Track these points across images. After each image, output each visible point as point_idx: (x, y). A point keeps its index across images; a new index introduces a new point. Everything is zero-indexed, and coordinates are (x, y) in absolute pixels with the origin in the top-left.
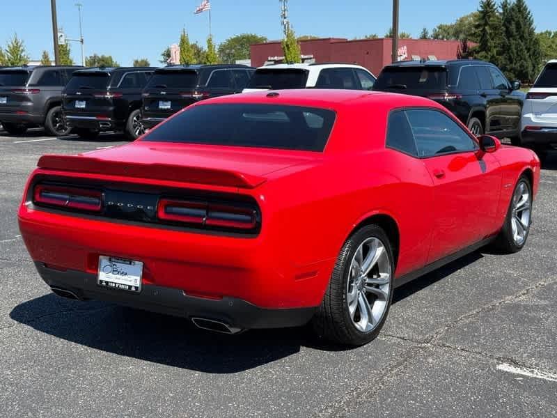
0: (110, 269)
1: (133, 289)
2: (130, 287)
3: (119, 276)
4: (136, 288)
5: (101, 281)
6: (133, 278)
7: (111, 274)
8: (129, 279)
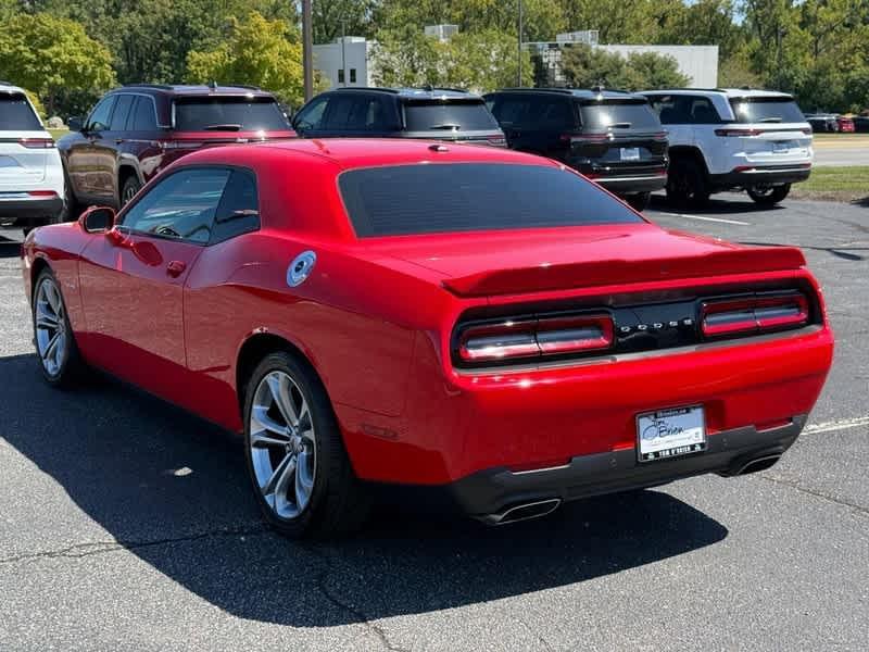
0: (655, 430)
1: (698, 448)
2: (693, 447)
3: (668, 438)
4: (702, 445)
5: (646, 456)
6: (692, 432)
7: (658, 439)
8: (688, 435)
